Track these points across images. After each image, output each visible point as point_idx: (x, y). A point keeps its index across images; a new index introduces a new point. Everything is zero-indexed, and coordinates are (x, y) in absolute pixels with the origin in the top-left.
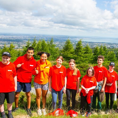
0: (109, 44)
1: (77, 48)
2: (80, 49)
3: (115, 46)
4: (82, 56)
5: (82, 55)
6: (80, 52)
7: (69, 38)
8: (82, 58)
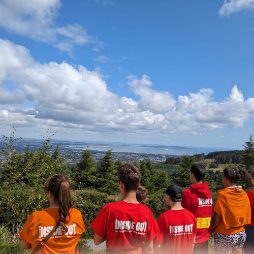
0: (142, 155)
1: (102, 166)
2: (109, 166)
3: (152, 159)
4: (113, 180)
5: (113, 177)
6: (110, 171)
7: (70, 144)
8: (113, 182)
